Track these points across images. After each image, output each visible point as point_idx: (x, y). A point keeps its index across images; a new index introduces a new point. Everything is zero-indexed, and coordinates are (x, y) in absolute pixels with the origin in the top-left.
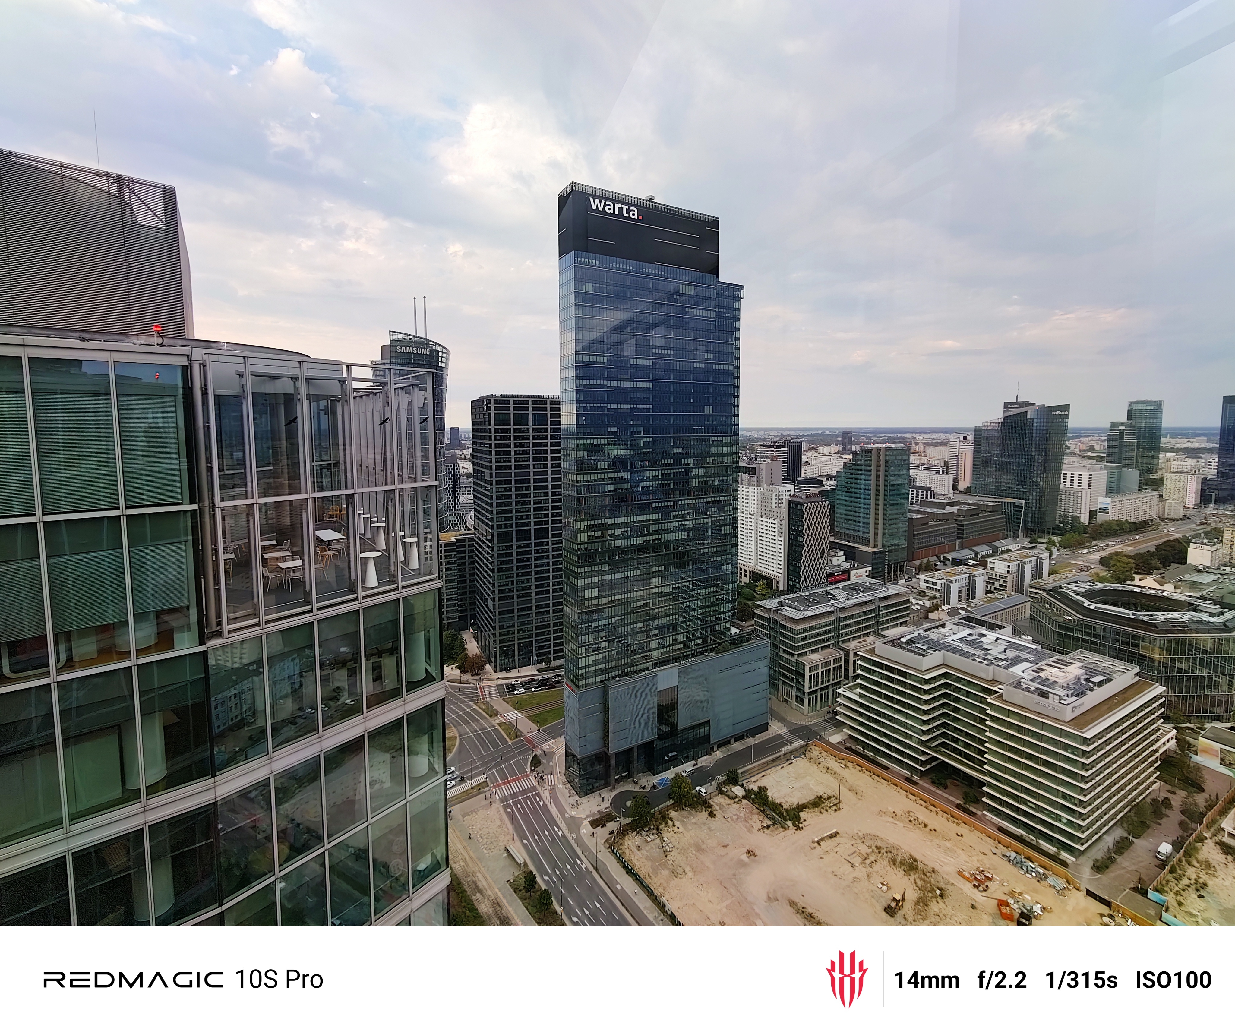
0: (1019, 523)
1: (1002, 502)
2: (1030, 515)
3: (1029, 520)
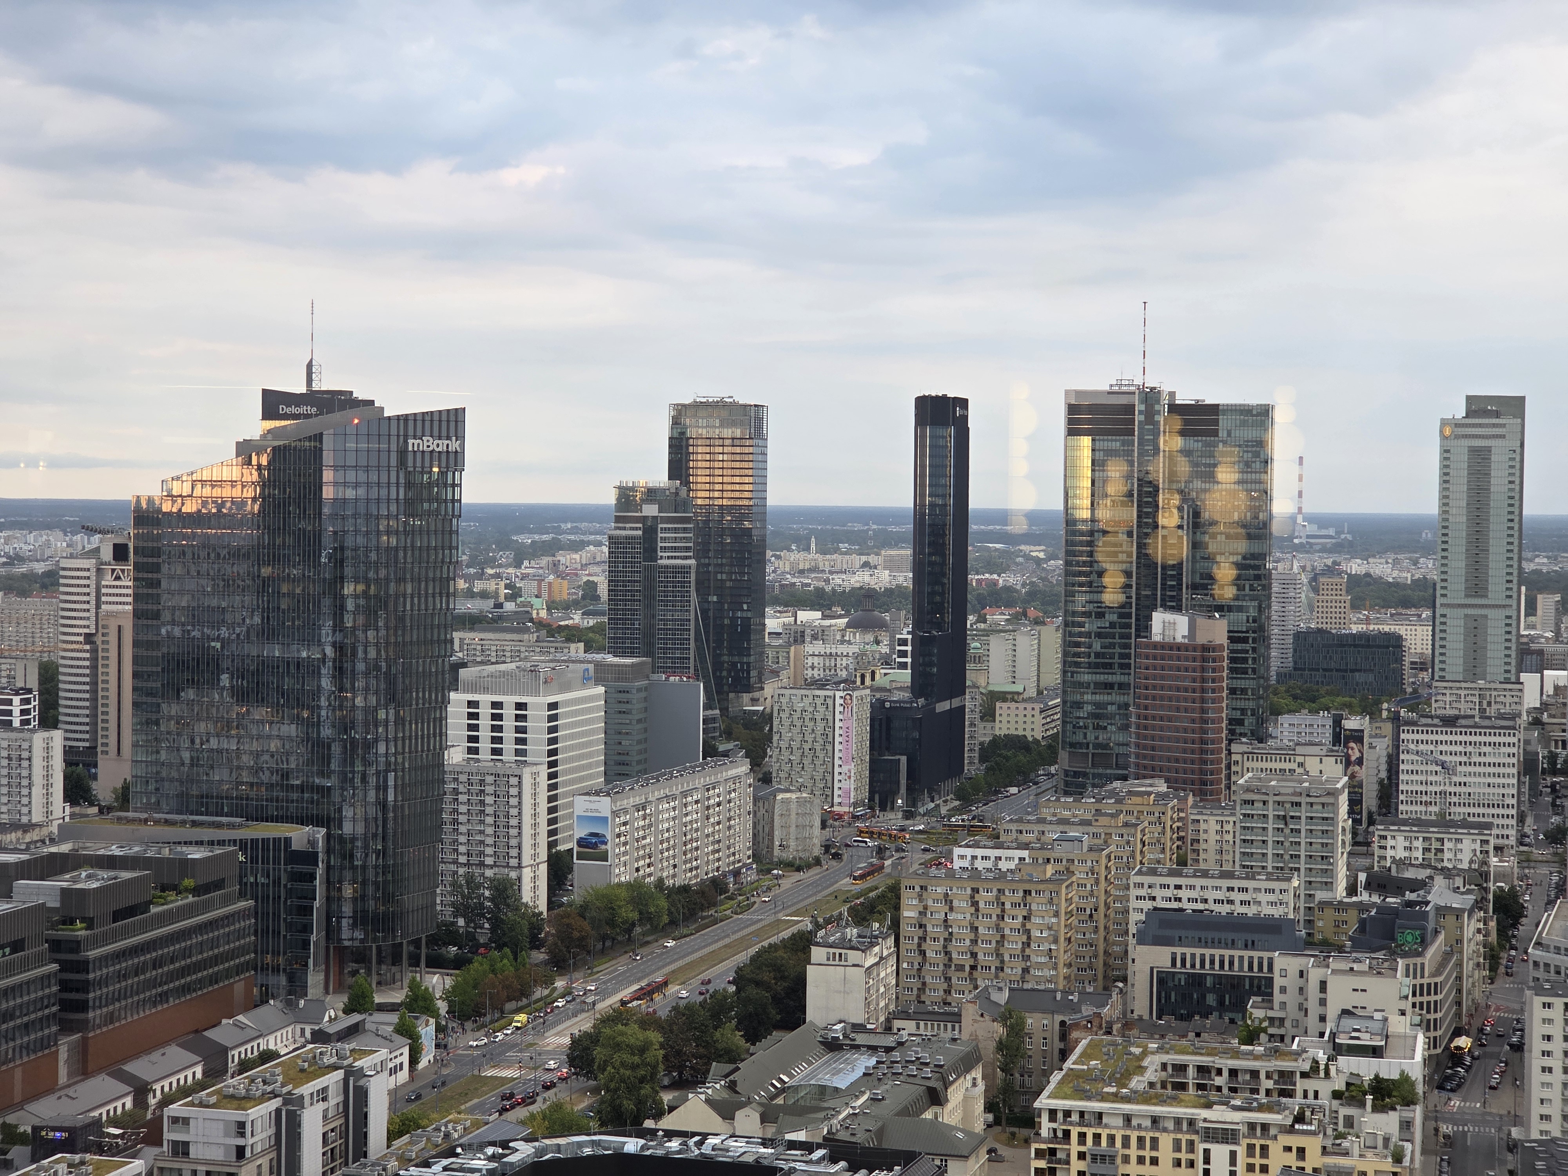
0: (307, 929)
1: (243, 845)
2: (348, 891)
3: (347, 909)
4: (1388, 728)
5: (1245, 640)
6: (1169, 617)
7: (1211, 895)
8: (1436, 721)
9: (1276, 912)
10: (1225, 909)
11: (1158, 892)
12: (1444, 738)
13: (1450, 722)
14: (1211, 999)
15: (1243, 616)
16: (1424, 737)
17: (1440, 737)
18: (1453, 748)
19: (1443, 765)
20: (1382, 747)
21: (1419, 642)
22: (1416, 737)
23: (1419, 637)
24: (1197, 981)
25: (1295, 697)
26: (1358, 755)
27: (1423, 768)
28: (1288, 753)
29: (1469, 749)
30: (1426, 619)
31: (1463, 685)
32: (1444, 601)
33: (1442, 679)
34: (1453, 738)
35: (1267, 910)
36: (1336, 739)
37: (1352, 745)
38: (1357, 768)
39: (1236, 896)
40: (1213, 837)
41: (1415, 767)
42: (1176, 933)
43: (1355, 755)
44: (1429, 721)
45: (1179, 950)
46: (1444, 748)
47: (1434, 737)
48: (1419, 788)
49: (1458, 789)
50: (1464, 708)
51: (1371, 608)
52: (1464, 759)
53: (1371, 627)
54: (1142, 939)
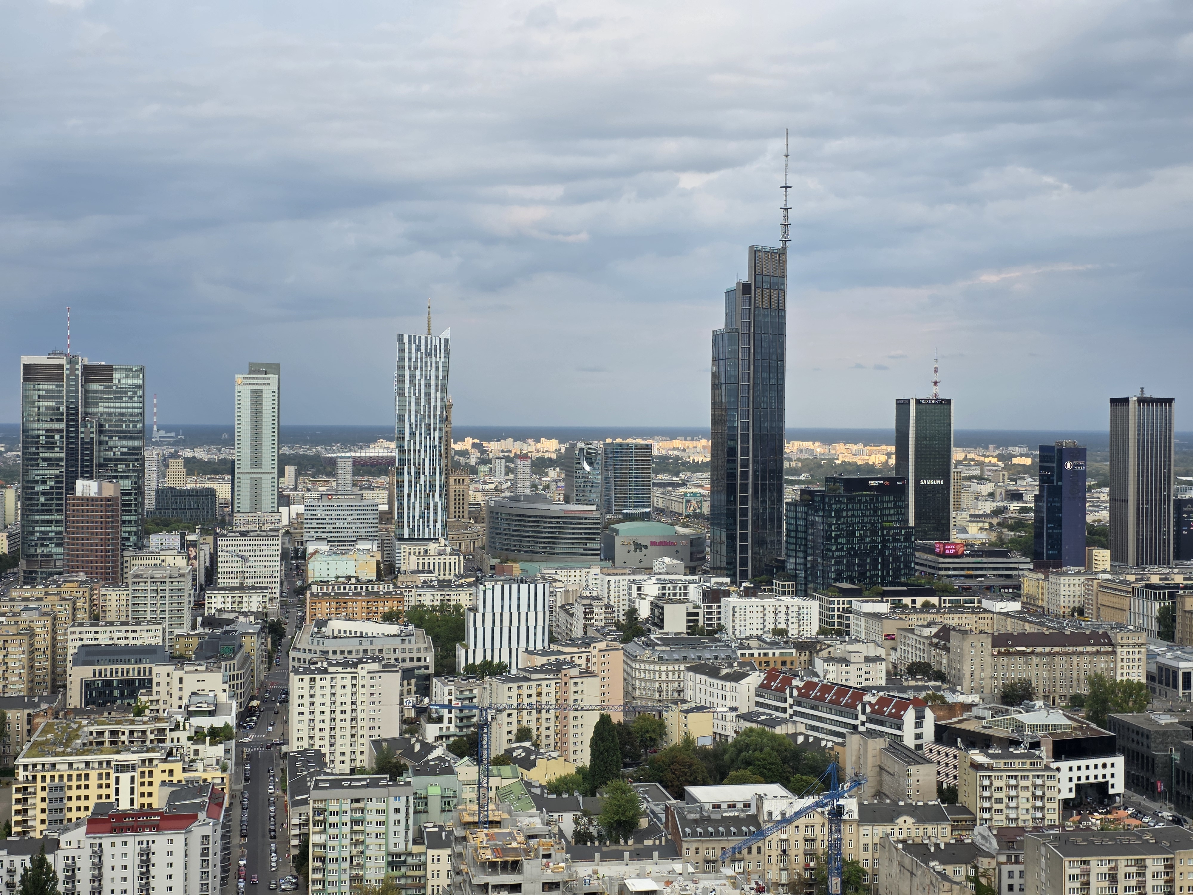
4: (210, 539)
5: (130, 494)
6: (86, 482)
7: (116, 635)
8: (237, 534)
9: (153, 642)
10: (123, 643)
11: (84, 636)
12: (241, 543)
13: (244, 534)
14: (116, 693)
15: (128, 482)
16: (231, 543)
17: (239, 543)
18: (246, 548)
19: (242, 557)
20: (206, 550)
21: (224, 493)
22: (226, 543)
23: (224, 490)
24: (108, 684)
25: (157, 524)
26: (194, 554)
27: (231, 559)
28: (155, 555)
29: (255, 548)
30: (228, 480)
31: (250, 515)
32: (239, 470)
33: (239, 512)
34: (246, 543)
35: (148, 642)
36: (182, 546)
37: (191, 549)
38: (194, 561)
39: (130, 635)
40: (114, 603)
41: (226, 559)
42: (96, 658)
43: (193, 554)
44: (233, 534)
45: (97, 668)
46: (241, 548)
47: (236, 543)
48: (228, 570)
49: (249, 570)
50: (251, 527)
51: (198, 475)
52: (252, 553)
53: (198, 485)
54: (75, 663)
